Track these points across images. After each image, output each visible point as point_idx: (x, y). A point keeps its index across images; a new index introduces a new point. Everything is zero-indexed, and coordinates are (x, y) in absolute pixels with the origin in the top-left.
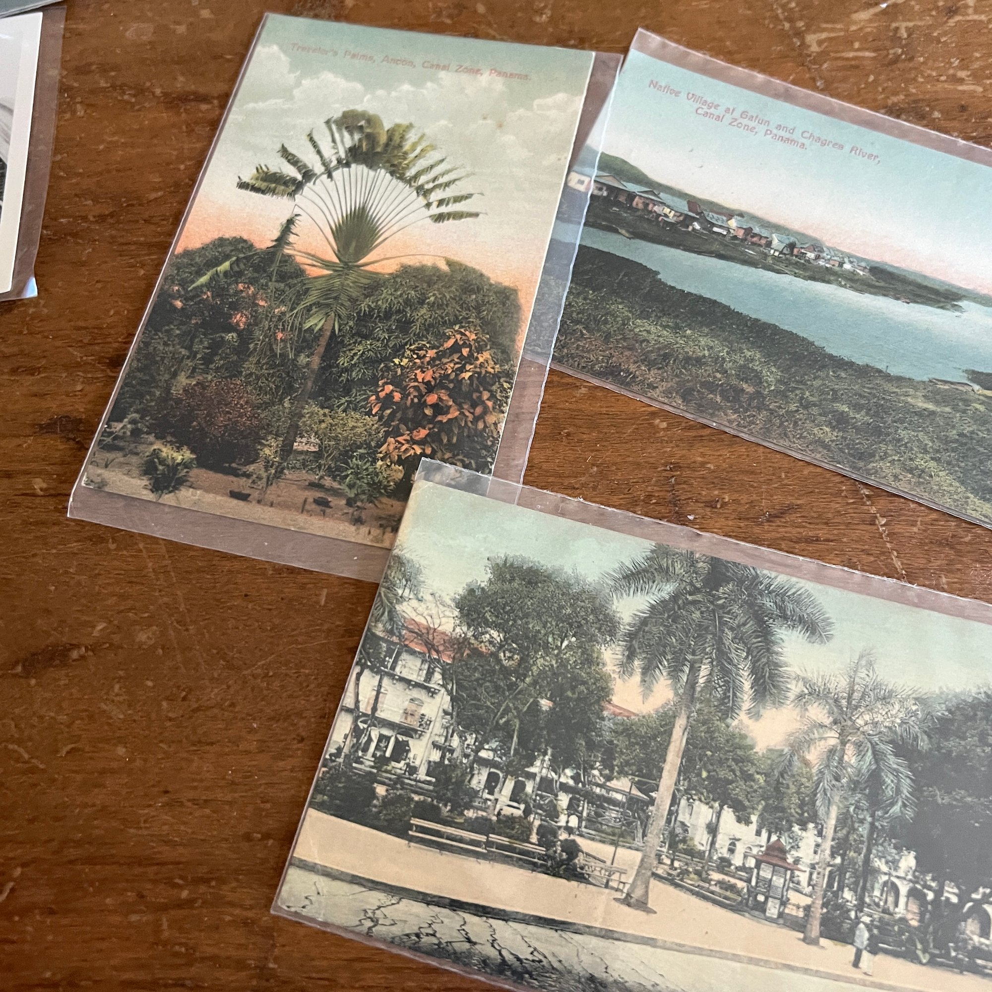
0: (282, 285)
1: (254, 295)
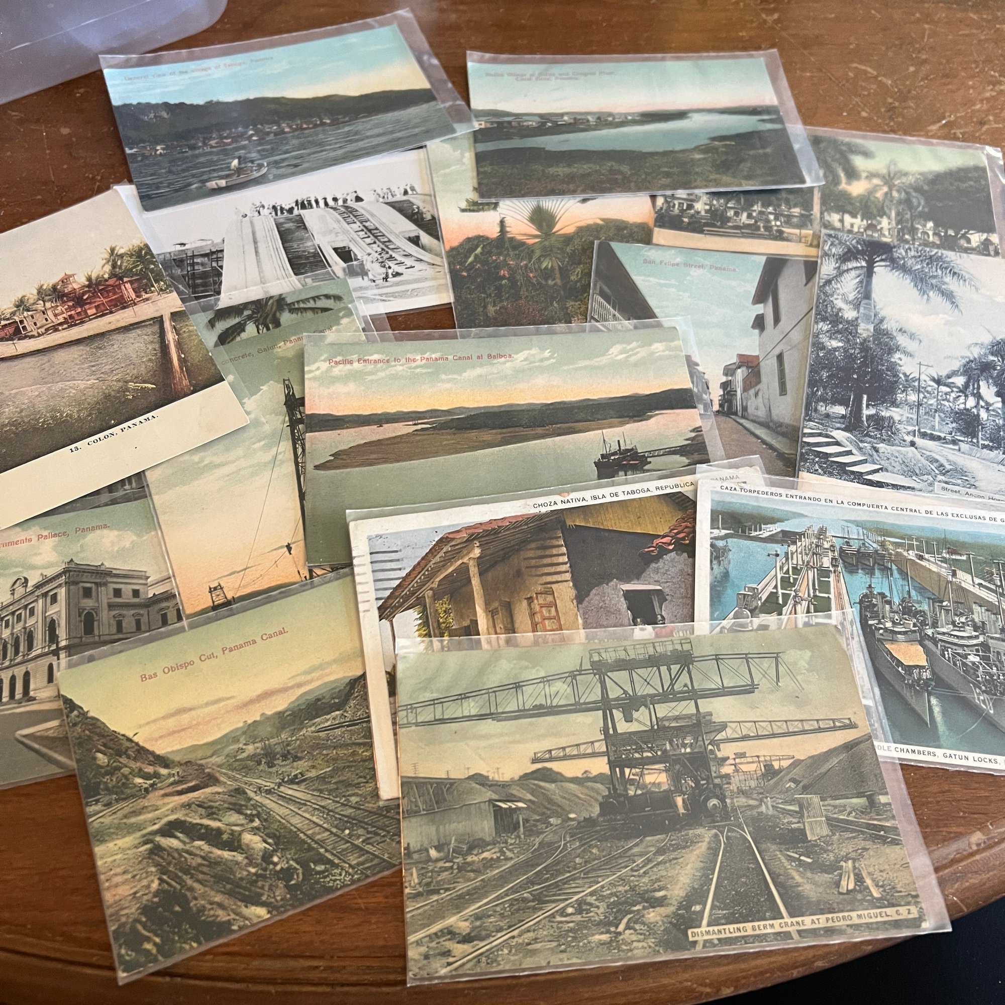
0: (517, 252)
1: (505, 260)
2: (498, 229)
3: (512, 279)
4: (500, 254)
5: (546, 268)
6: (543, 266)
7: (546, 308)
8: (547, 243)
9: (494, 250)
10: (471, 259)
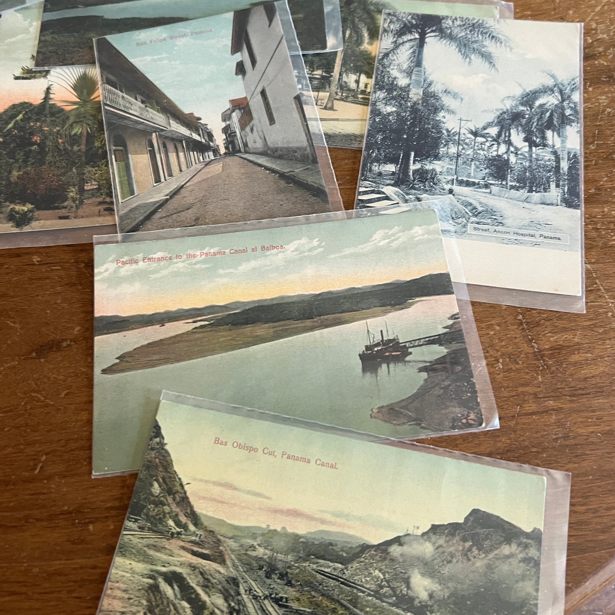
0: (53, 119)
1: (41, 126)
2: (43, 96)
3: (42, 146)
4: (37, 120)
5: (75, 134)
6: (73, 133)
7: (64, 174)
8: (82, 110)
9: (34, 117)
10: (10, 126)
